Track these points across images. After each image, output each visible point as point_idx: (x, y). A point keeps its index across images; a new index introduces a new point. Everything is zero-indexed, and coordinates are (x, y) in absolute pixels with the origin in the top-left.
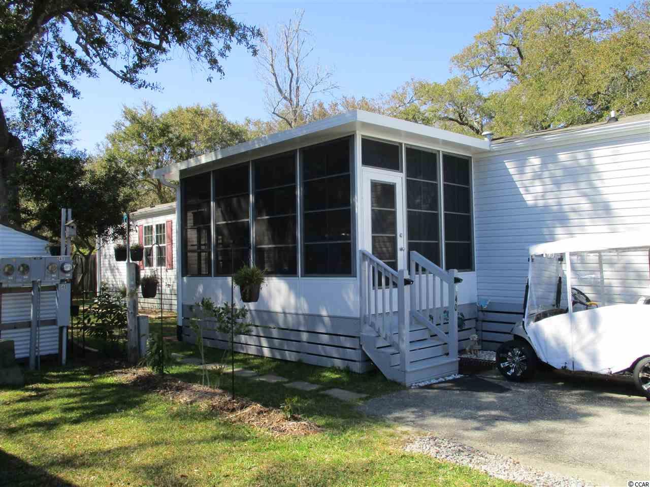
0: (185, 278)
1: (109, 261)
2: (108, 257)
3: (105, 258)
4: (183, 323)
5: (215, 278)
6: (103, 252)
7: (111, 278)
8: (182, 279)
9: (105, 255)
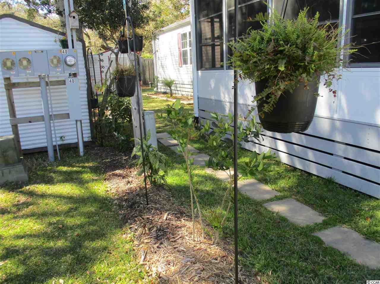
0: (199, 71)
1: (161, 61)
2: (160, 58)
3: (159, 59)
4: (199, 115)
5: (227, 70)
6: (157, 55)
7: (163, 73)
8: (197, 73)
9: (159, 58)
